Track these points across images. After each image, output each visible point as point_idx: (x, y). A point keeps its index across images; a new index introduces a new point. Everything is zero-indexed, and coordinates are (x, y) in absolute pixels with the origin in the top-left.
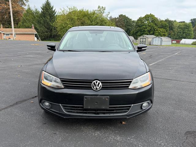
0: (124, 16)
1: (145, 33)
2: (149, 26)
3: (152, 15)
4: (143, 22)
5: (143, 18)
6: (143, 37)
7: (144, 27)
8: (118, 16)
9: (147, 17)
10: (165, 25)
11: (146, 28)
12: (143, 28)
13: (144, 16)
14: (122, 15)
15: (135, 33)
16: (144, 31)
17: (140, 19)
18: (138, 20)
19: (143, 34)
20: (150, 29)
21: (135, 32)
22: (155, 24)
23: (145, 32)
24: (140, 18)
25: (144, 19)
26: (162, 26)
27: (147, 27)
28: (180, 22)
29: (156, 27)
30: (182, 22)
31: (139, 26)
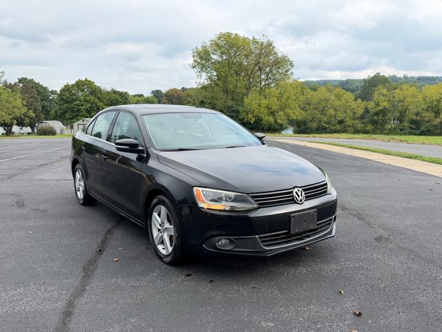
0: (30, 80)
1: (81, 114)
2: (87, 101)
3: (90, 81)
4: (74, 95)
5: (73, 86)
6: (83, 121)
7: (77, 102)
8: (17, 81)
9: (80, 85)
10: (117, 99)
11: (82, 105)
12: (76, 105)
13: (74, 82)
14: (26, 79)
15: (59, 114)
16: (78, 110)
17: (67, 88)
18: (63, 90)
19: (77, 116)
20: (90, 107)
21: (59, 112)
22: (99, 98)
23: (82, 112)
24: (66, 86)
25: (74, 88)
26: (111, 101)
27: (82, 103)
28: (135, 96)
29: (100, 104)
30: (138, 95)
31: (67, 102)
